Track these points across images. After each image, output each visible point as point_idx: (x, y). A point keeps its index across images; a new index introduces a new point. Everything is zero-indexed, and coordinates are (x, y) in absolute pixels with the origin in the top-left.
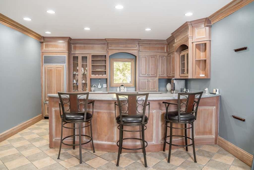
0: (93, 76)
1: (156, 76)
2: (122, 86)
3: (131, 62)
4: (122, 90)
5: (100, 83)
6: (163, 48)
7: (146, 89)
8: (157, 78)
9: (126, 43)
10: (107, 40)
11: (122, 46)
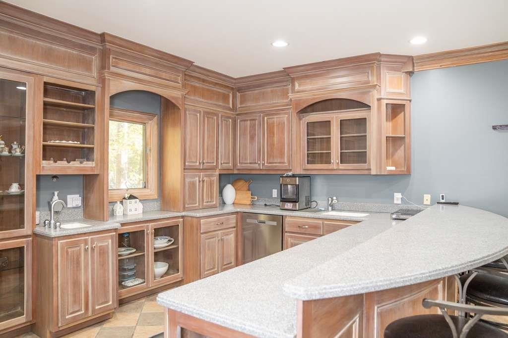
0: (50, 167)
1: (213, 169)
2: (132, 197)
3: (144, 124)
4: (133, 210)
5: (56, 193)
6: (225, 98)
7: (196, 204)
8: (217, 173)
9: (157, 64)
10: (107, 38)
11: (148, 71)
